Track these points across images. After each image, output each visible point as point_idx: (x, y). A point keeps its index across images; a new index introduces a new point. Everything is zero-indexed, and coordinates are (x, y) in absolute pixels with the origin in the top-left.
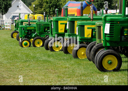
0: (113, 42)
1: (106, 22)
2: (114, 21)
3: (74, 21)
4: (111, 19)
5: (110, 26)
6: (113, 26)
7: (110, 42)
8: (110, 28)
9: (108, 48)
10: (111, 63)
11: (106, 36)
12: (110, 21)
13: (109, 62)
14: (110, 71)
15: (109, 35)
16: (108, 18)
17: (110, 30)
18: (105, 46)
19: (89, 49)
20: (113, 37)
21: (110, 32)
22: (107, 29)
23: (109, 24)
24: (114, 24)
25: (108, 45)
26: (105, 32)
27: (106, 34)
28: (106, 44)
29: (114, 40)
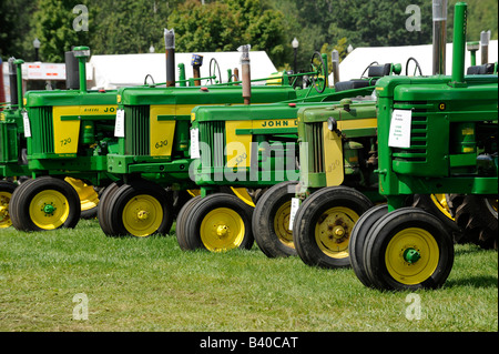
0: (423, 178)
1: (395, 105)
2: (425, 102)
4: (416, 94)
5: (413, 118)
6: (424, 118)
7: (410, 178)
8: (413, 127)
10: (416, 258)
11: (393, 158)
12: (409, 102)
13: (410, 255)
14: (413, 289)
15: (407, 155)
16: (402, 90)
17: (412, 135)
18: (389, 196)
20: (423, 159)
21: (412, 143)
22: (399, 130)
23: (408, 114)
24: (424, 110)
25: (404, 189)
26: (393, 142)
27: (394, 150)
28: (394, 186)
29: (427, 172)
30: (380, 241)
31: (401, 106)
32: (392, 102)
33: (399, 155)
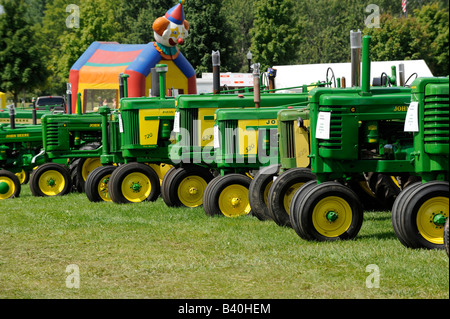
0: (340, 161)
1: (321, 109)
2: (340, 107)
3: (197, 109)
4: (334, 100)
5: (332, 118)
6: (340, 118)
7: (331, 161)
8: (331, 124)
9: (326, 177)
10: (334, 219)
11: (319, 146)
12: (329, 106)
13: (330, 215)
14: (333, 240)
15: (328, 144)
16: (325, 98)
17: (331, 130)
18: (317, 174)
19: (258, 188)
20: (339, 147)
21: (331, 135)
22: (323, 128)
23: (329, 114)
24: (340, 112)
25: (327, 169)
26: (319, 135)
27: (320, 140)
28: (320, 166)
29: (342, 156)
30: (308, 205)
31: (323, 109)
32: (319, 106)
33: (323, 144)
